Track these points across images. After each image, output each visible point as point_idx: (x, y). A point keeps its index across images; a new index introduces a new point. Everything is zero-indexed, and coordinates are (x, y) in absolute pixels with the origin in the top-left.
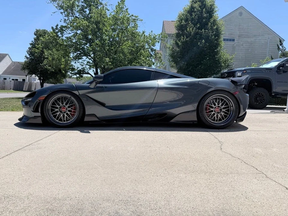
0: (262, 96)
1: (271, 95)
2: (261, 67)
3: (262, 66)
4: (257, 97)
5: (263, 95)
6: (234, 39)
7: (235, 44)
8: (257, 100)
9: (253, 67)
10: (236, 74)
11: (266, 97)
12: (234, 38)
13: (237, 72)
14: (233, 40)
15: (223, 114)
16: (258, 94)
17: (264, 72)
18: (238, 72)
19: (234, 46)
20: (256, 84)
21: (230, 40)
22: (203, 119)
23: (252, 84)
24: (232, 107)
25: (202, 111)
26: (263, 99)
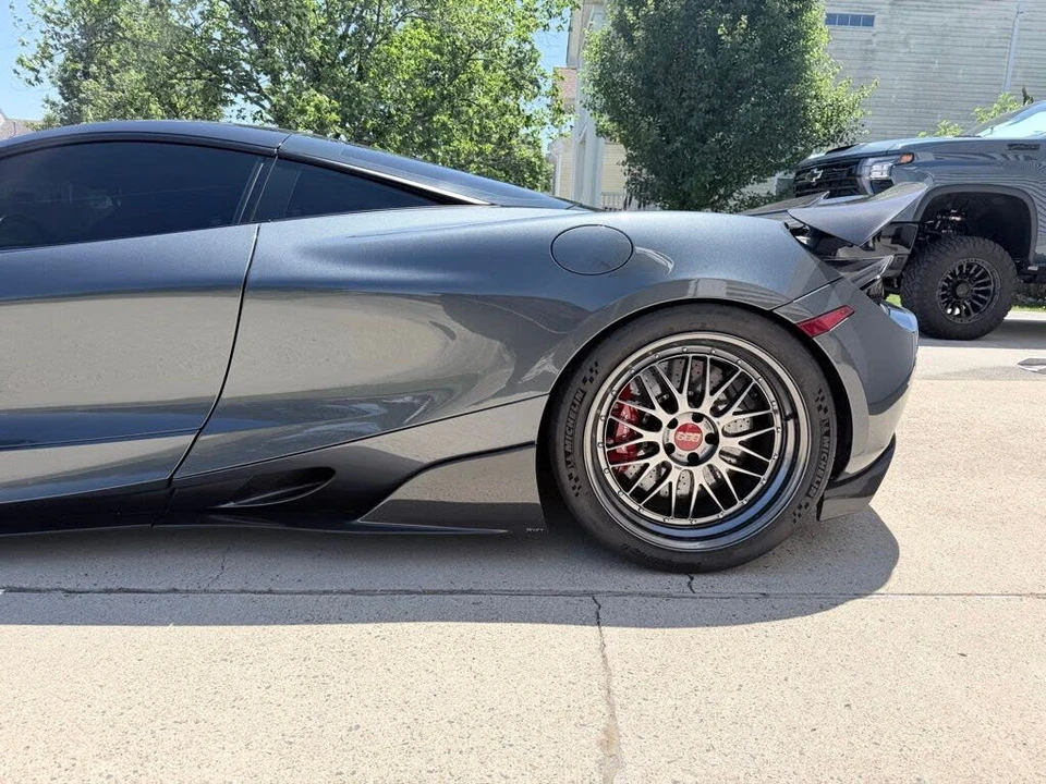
0: (978, 279)
1: (1021, 269)
2: (986, 135)
3: (989, 130)
4: (959, 283)
5: (985, 274)
6: (873, 17)
7: (875, 40)
8: (957, 297)
9: (949, 138)
10: (865, 171)
11: (998, 280)
12: (873, 10)
13: (871, 160)
14: (869, 21)
15: (724, 468)
16: (961, 267)
17: (1000, 158)
18: (876, 162)
19: (870, 47)
20: (958, 219)
21: (855, 21)
22: (581, 504)
23: (939, 217)
24: (791, 424)
25: (574, 455)
26: (985, 293)
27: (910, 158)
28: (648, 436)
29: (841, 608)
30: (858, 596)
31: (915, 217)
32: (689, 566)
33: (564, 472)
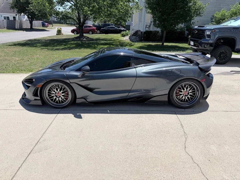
5: (226, 52)
10: (206, 32)
15: (190, 97)
18: (208, 31)
20: (222, 41)
22: (173, 101)
23: (219, 41)
24: (198, 92)
25: (172, 96)
26: (226, 56)
27: (214, 31)
28: (181, 93)
29: (203, 113)
30: (204, 111)
31: (214, 42)
32: (185, 108)
33: (171, 97)
